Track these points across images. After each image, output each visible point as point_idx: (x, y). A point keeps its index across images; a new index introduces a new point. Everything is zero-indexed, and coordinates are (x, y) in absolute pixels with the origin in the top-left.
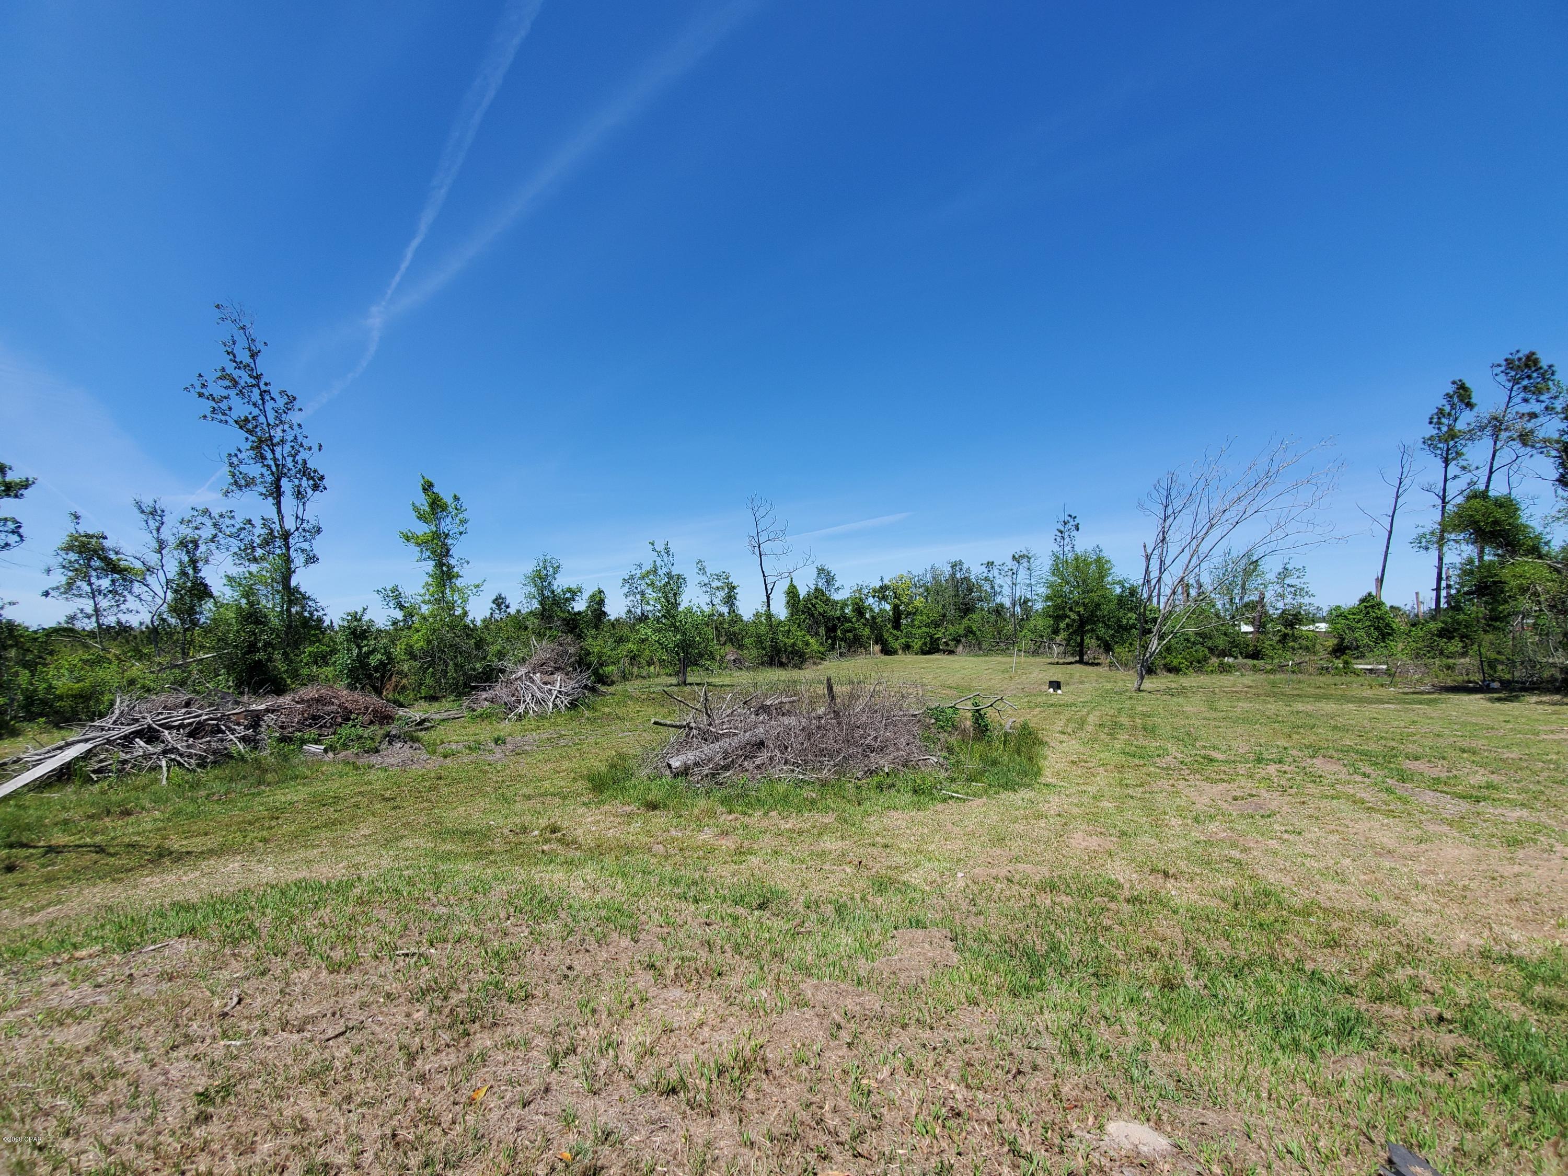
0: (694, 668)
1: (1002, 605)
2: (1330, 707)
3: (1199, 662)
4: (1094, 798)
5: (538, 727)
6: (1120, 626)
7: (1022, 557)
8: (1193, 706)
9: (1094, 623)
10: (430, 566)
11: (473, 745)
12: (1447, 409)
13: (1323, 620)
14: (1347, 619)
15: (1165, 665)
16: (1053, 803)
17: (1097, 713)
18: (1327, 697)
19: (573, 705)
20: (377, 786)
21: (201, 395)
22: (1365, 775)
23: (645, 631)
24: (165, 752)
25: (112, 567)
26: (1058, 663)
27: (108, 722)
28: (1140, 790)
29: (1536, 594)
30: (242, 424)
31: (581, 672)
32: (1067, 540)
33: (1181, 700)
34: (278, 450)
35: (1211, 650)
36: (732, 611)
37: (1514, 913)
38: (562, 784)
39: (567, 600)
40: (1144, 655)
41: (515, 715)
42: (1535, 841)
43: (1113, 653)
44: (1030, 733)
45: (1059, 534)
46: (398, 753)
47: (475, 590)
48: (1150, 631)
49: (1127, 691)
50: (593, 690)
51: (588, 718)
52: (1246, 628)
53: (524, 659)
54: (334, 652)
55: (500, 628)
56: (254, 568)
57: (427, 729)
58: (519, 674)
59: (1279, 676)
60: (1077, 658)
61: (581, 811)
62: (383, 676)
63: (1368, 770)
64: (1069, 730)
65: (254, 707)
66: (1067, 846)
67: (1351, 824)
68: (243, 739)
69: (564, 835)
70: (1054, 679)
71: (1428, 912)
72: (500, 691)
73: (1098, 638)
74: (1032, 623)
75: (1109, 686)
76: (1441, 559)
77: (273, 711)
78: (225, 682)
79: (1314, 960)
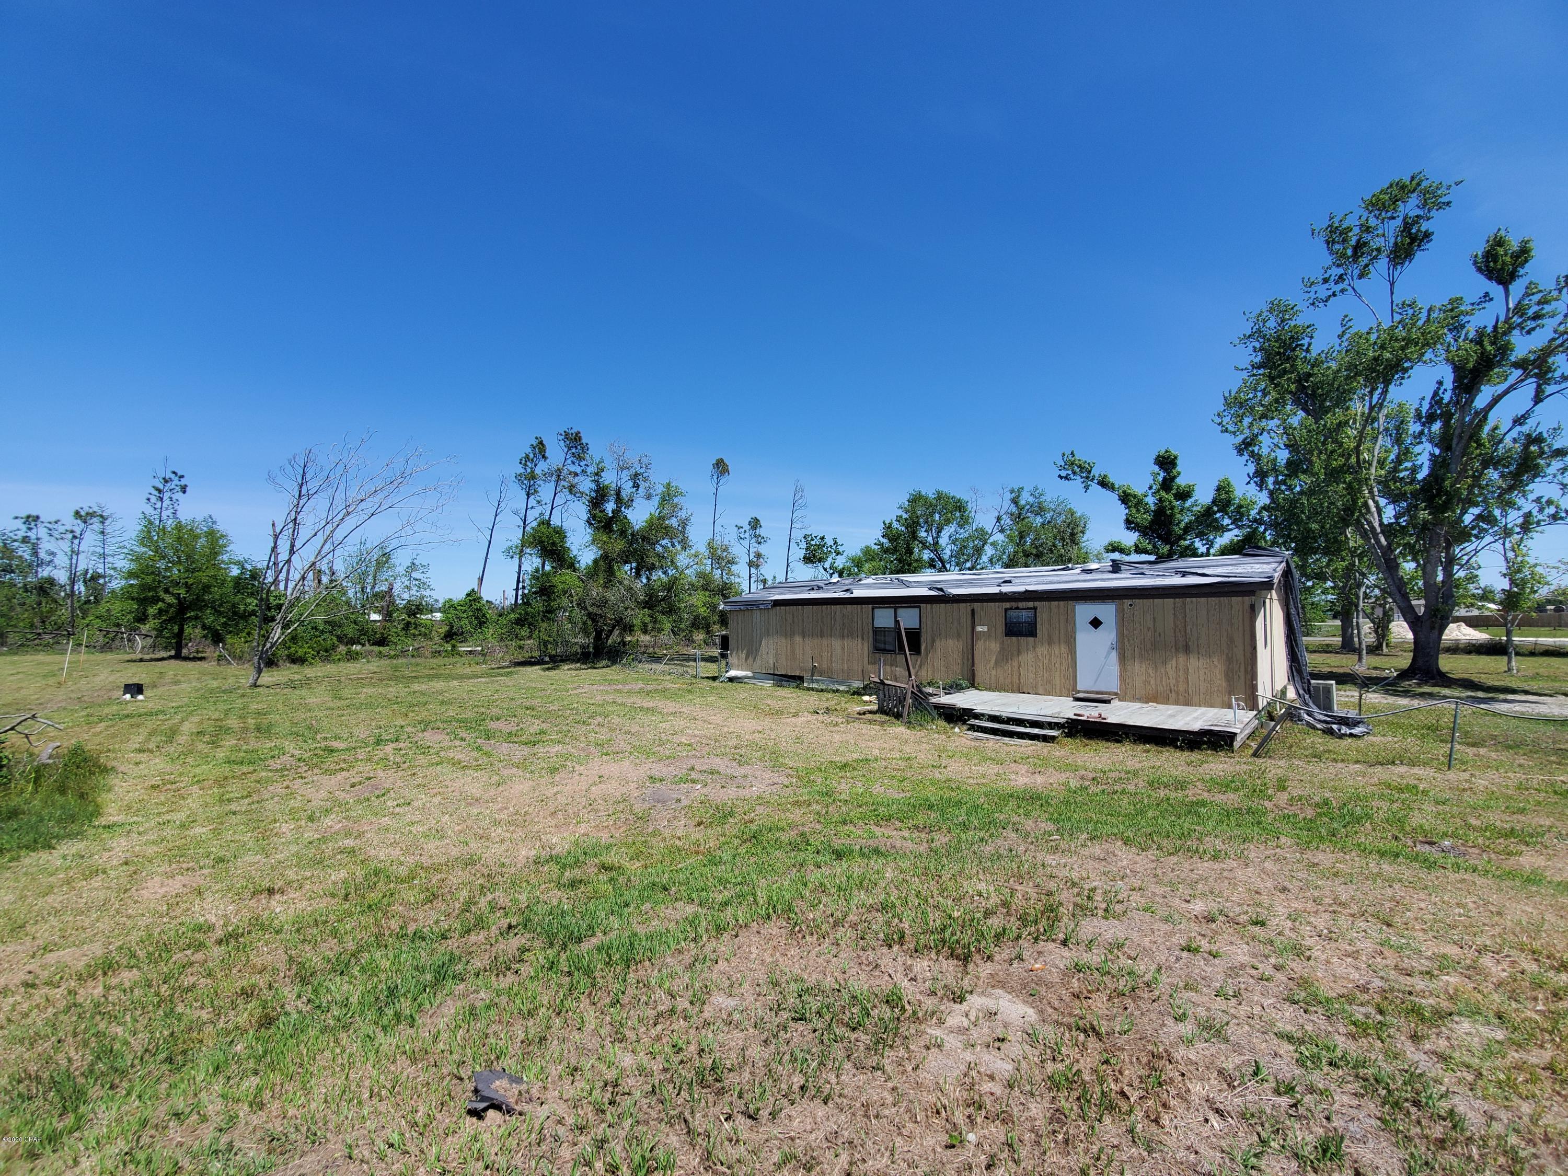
1: (51, 581)
2: (439, 685)
3: (326, 651)
4: (183, 826)
6: (235, 613)
7: (92, 515)
8: (317, 697)
9: (200, 609)
12: (531, 456)
13: (439, 610)
14: (456, 609)
15: (288, 656)
16: (120, 846)
17: (196, 719)
18: (437, 677)
22: (463, 739)
26: (141, 660)
28: (246, 801)
29: (571, 595)
32: (167, 502)
33: (304, 692)
35: (340, 639)
37: (553, 823)
40: (264, 645)
42: (565, 766)
43: (224, 644)
44: (85, 760)
45: (156, 493)
48: (273, 619)
49: (239, 688)
52: (375, 617)
59: (401, 661)
60: (173, 653)
63: (464, 734)
64: (152, 746)
66: (136, 902)
67: (450, 784)
70: (135, 680)
71: (502, 841)
73: (204, 627)
74: (103, 607)
75: (215, 684)
76: (520, 567)
79: (416, 921)
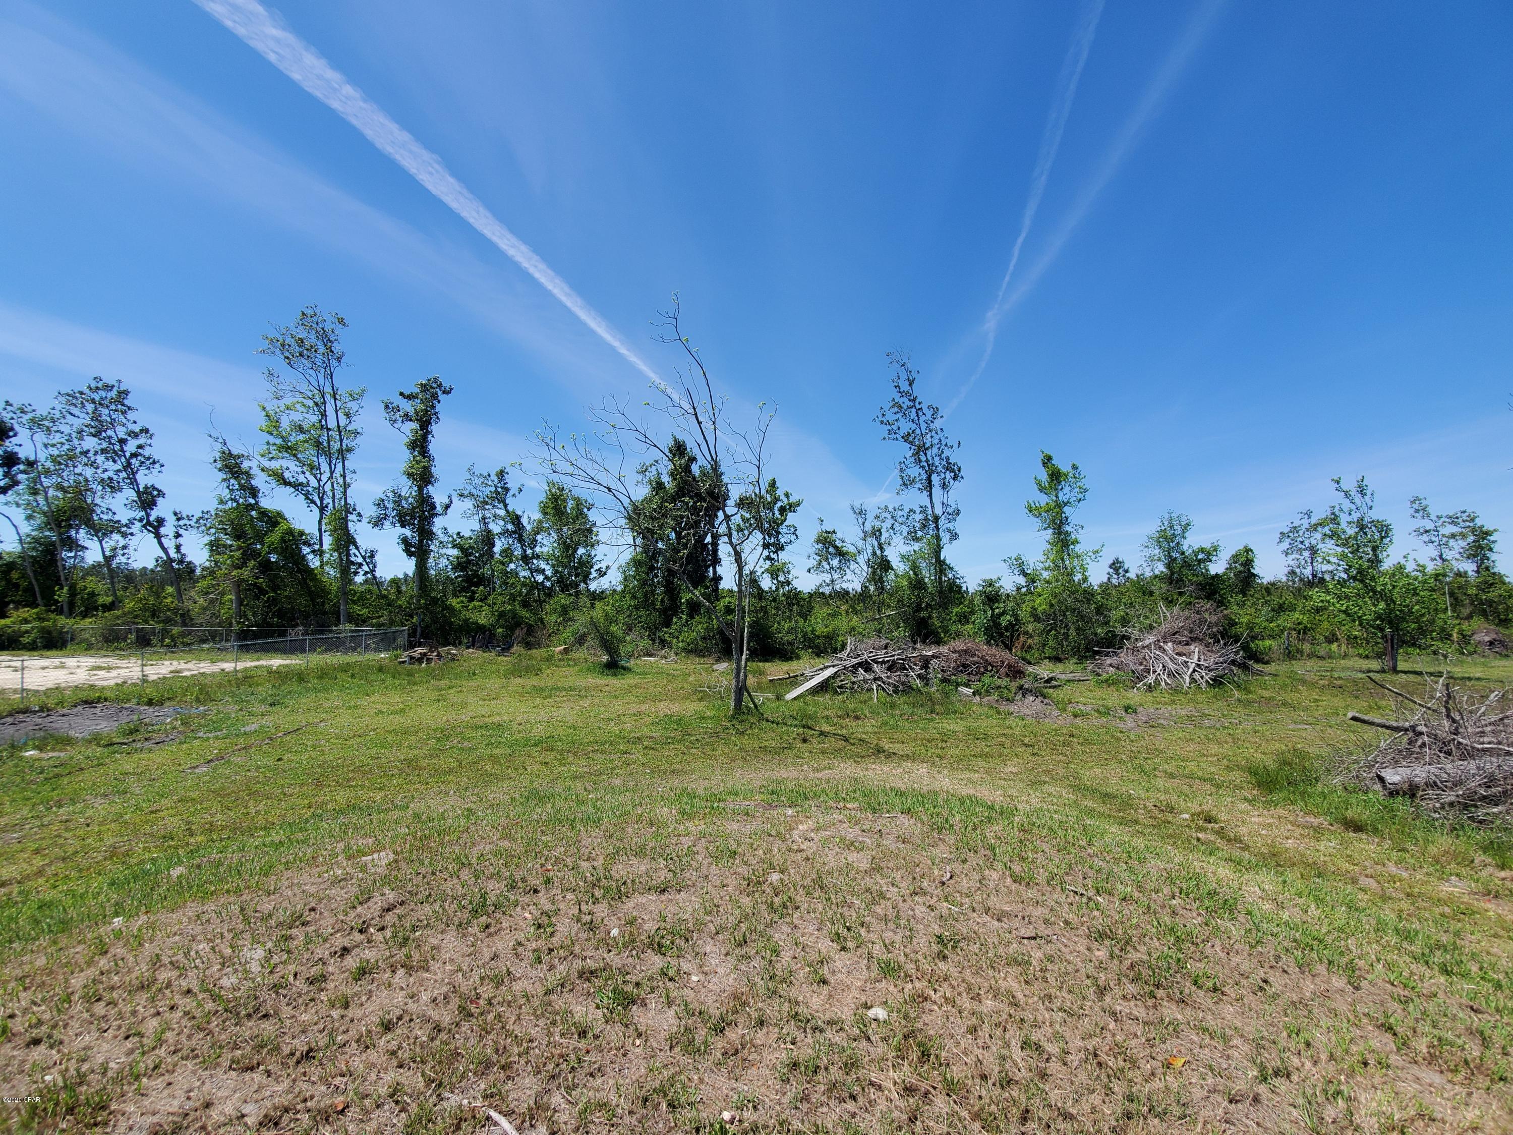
0: (1411, 650)
5: (1173, 702)
10: (1048, 534)
11: (1102, 709)
19: (1217, 682)
20: (1017, 731)
21: (882, 422)
23: (1317, 596)
24: (875, 679)
25: (840, 553)
27: (843, 655)
30: (906, 438)
31: (1225, 644)
34: (929, 453)
36: (1483, 567)
38: (1213, 769)
39: (1200, 561)
41: (1145, 685)
46: (1030, 706)
47: (1093, 557)
50: (1244, 667)
51: (1239, 700)
53: (1151, 627)
54: (973, 612)
55: (1121, 593)
56: (917, 546)
57: (1054, 687)
58: (1147, 642)
61: (1244, 806)
62: (1012, 636)
65: (924, 653)
68: (919, 676)
69: (1222, 828)
72: (1125, 657)
77: (937, 657)
78: (902, 632)
